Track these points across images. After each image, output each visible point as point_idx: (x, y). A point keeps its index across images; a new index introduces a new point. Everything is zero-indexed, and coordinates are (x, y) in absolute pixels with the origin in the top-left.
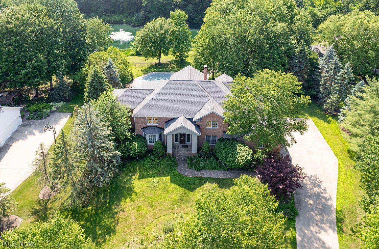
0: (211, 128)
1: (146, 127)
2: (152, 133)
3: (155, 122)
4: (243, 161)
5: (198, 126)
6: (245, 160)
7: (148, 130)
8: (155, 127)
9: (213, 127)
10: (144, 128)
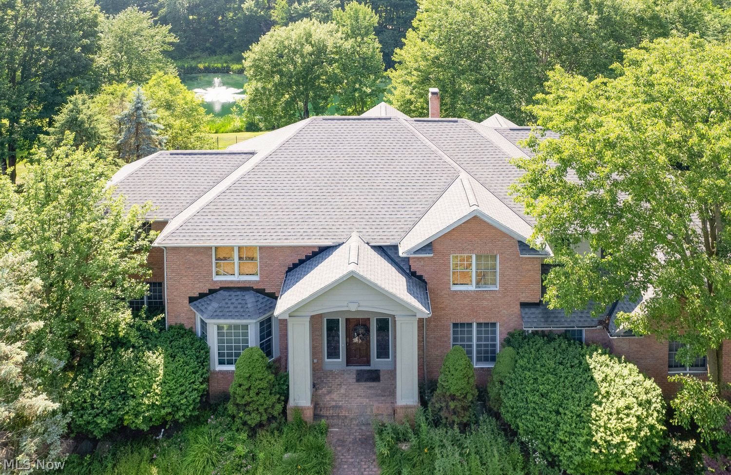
0: (472, 288)
1: (212, 292)
2: (231, 317)
3: (249, 267)
4: (633, 438)
5: (420, 278)
6: (639, 429)
7: (215, 305)
8: (244, 289)
9: (478, 283)
10: (202, 296)
